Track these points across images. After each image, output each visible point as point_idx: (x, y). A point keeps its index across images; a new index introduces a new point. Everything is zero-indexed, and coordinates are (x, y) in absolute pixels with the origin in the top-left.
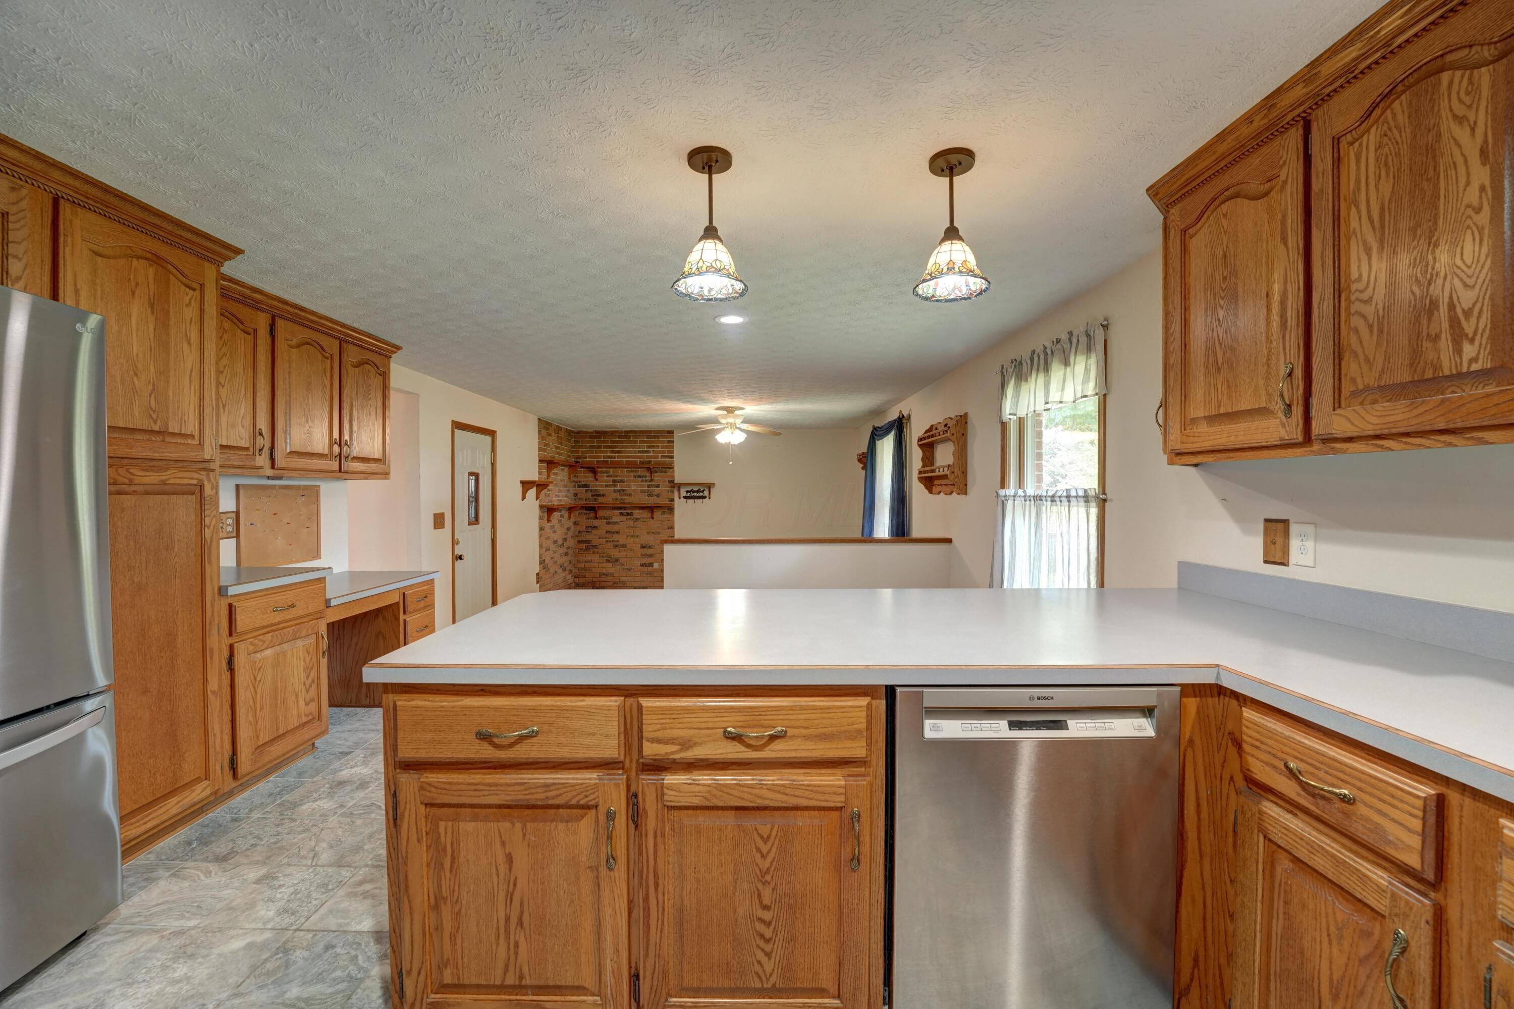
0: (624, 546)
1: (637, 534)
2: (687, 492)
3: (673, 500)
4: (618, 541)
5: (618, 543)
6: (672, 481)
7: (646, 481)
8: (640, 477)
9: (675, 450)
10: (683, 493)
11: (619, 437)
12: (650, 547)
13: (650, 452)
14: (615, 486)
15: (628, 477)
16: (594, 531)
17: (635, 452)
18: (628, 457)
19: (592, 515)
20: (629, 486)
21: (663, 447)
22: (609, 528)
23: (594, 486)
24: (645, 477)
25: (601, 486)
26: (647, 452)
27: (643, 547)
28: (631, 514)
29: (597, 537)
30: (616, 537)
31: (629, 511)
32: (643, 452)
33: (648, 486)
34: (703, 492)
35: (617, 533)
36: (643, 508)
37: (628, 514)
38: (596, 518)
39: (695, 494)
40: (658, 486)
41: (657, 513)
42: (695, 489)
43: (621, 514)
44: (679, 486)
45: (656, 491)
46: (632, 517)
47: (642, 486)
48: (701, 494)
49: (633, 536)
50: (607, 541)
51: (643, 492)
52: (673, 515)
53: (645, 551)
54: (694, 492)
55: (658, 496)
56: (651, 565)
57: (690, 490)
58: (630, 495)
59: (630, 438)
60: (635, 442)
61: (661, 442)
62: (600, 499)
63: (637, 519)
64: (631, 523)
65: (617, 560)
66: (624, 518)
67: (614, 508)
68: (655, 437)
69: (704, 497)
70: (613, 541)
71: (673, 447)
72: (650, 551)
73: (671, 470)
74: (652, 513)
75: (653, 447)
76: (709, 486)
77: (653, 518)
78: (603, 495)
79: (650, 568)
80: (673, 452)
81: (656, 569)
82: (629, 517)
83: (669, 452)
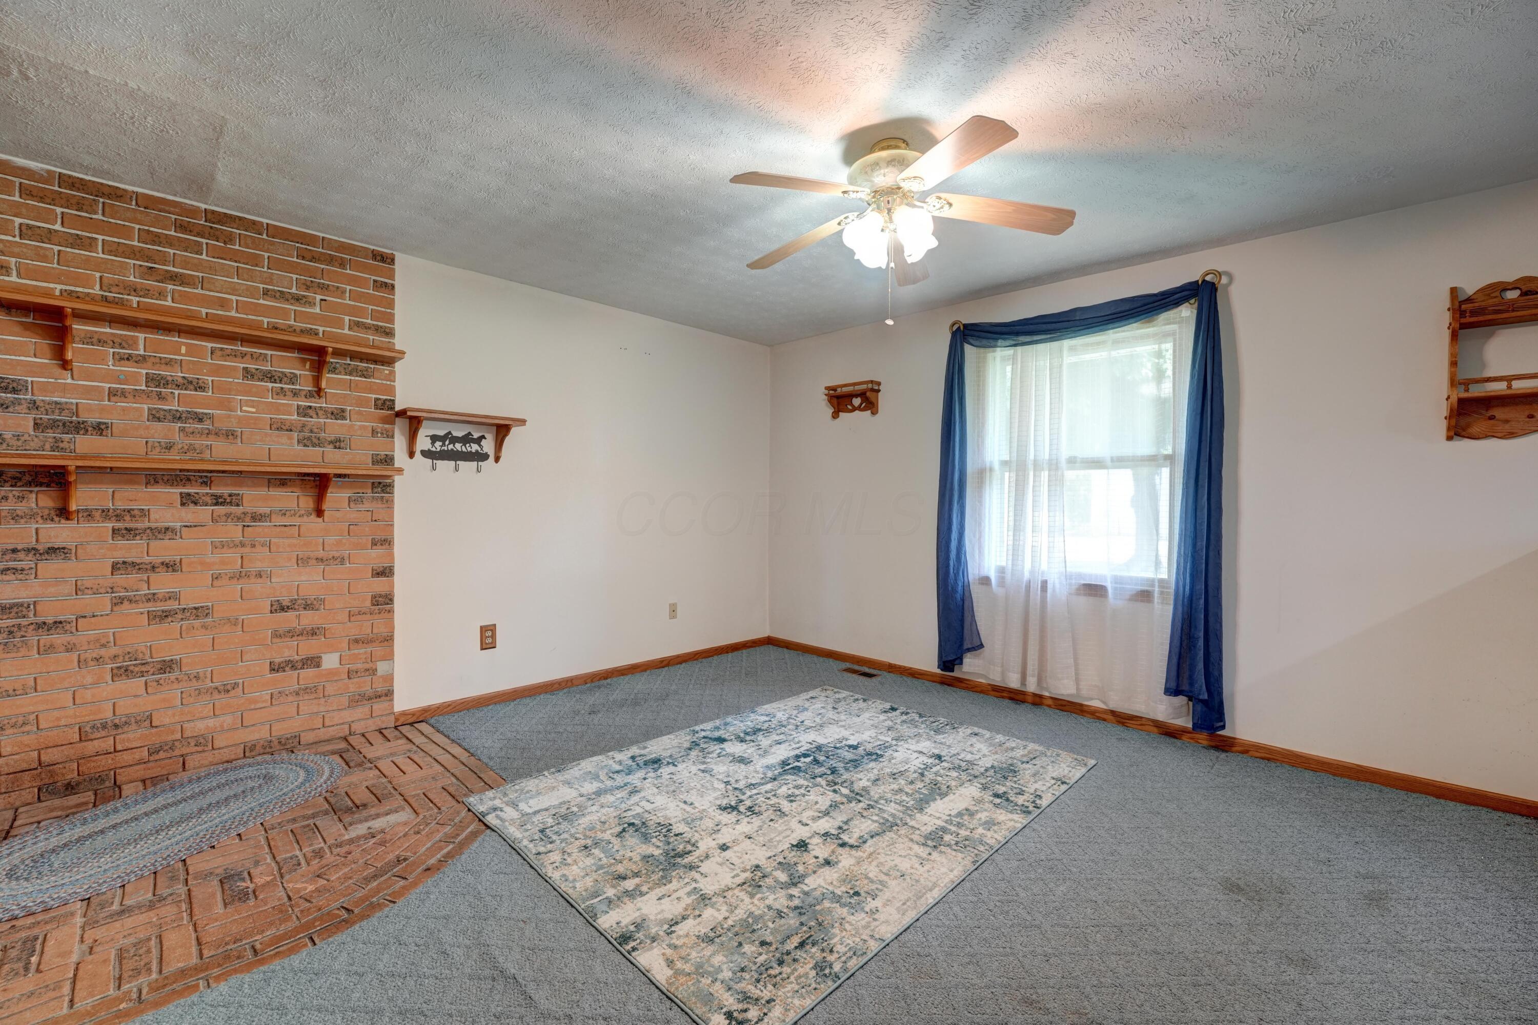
0: (199, 612)
1: (258, 566)
2: (434, 439)
3: (388, 460)
4: (171, 597)
5: (172, 605)
6: (389, 404)
7: (295, 394)
8: (270, 377)
9: (398, 311)
10: (423, 442)
11: (182, 227)
12: (307, 606)
13: (312, 304)
14: (160, 397)
15: (217, 371)
16: (50, 567)
17: (251, 292)
18: (223, 304)
19: (44, 500)
20: (225, 405)
21: (354, 296)
22: (133, 550)
23: (44, 388)
24: (293, 379)
25: (88, 392)
26: (297, 299)
27: (281, 608)
28: (234, 500)
29: (70, 588)
30: (163, 583)
31: (223, 491)
32: (282, 296)
33: (303, 412)
34: (478, 441)
35: (170, 566)
36: (280, 480)
37: (218, 501)
38: (64, 513)
39: (458, 446)
40: (339, 414)
41: (336, 497)
42: (459, 433)
43: (187, 500)
44: (414, 422)
45: (335, 428)
46: (238, 510)
47: (277, 409)
48: (475, 447)
49: (239, 576)
50: (120, 601)
51: (280, 427)
52: (389, 504)
53: (289, 619)
54: (454, 440)
55: (337, 443)
56: (313, 662)
57: (441, 433)
58: (230, 435)
59: (229, 239)
60: (255, 261)
61: (352, 280)
62: (85, 444)
63: (257, 518)
64: (234, 531)
65: (166, 666)
66: (203, 513)
67: (154, 477)
68: (330, 260)
69: (481, 457)
70: (152, 598)
71: (391, 304)
72: (308, 619)
73: (386, 370)
74: (320, 498)
75: (323, 288)
76: (502, 430)
77: (319, 513)
78: (100, 429)
79: (308, 673)
80: (390, 318)
81: (332, 673)
82: (221, 510)
83: (374, 315)
